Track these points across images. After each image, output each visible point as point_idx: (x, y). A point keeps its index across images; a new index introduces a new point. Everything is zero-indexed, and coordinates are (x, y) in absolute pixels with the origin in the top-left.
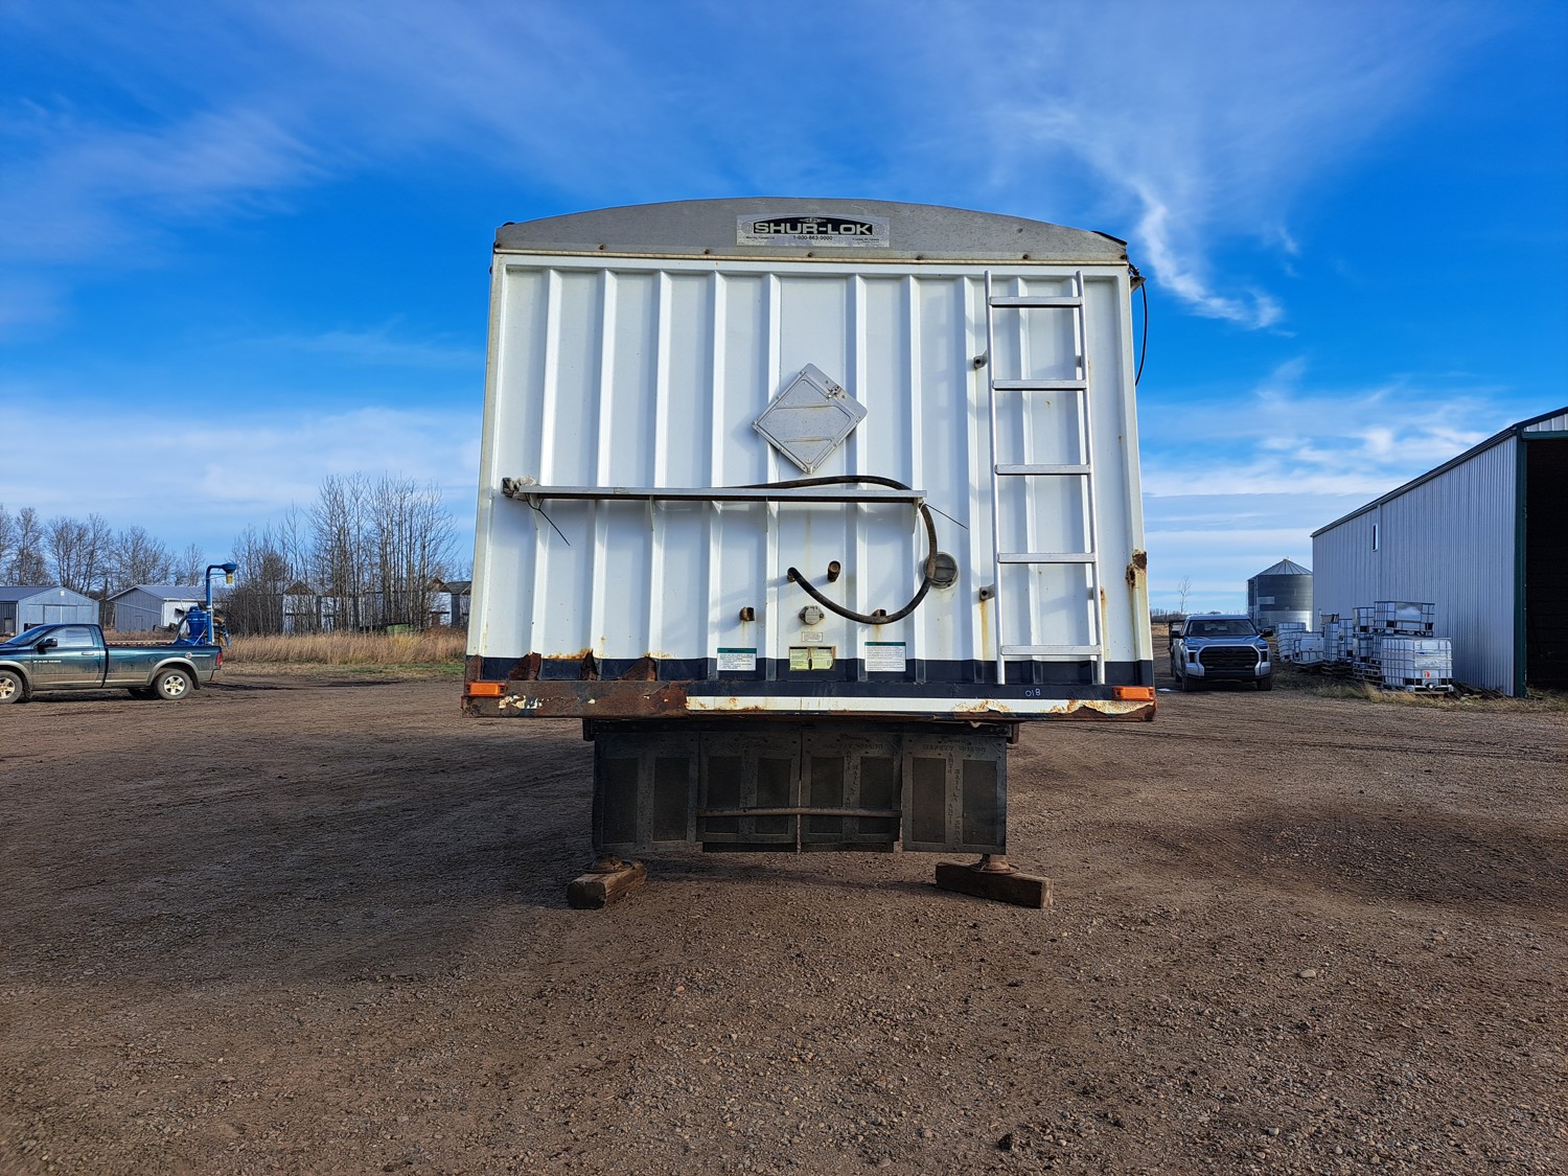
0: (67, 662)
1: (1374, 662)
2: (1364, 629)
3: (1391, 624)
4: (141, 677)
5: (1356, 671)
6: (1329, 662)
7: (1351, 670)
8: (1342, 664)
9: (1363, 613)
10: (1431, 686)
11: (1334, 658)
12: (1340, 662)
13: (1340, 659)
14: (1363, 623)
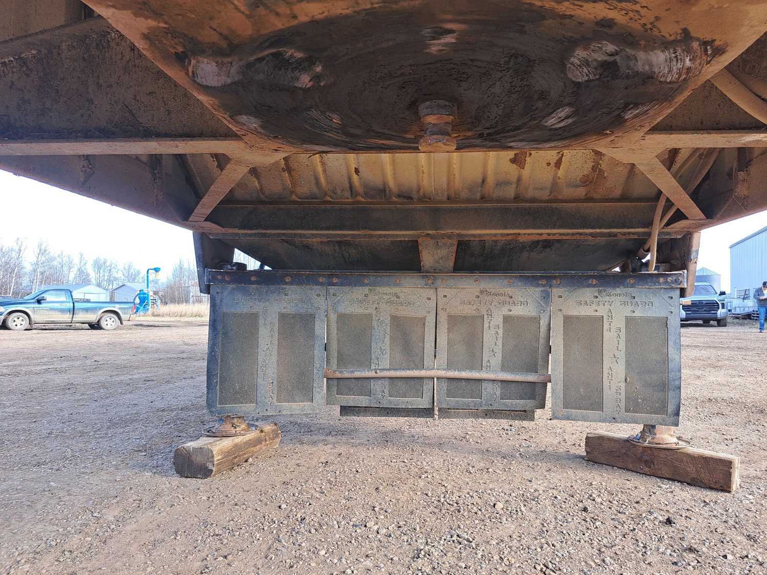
0: (52, 309)
4: (92, 318)
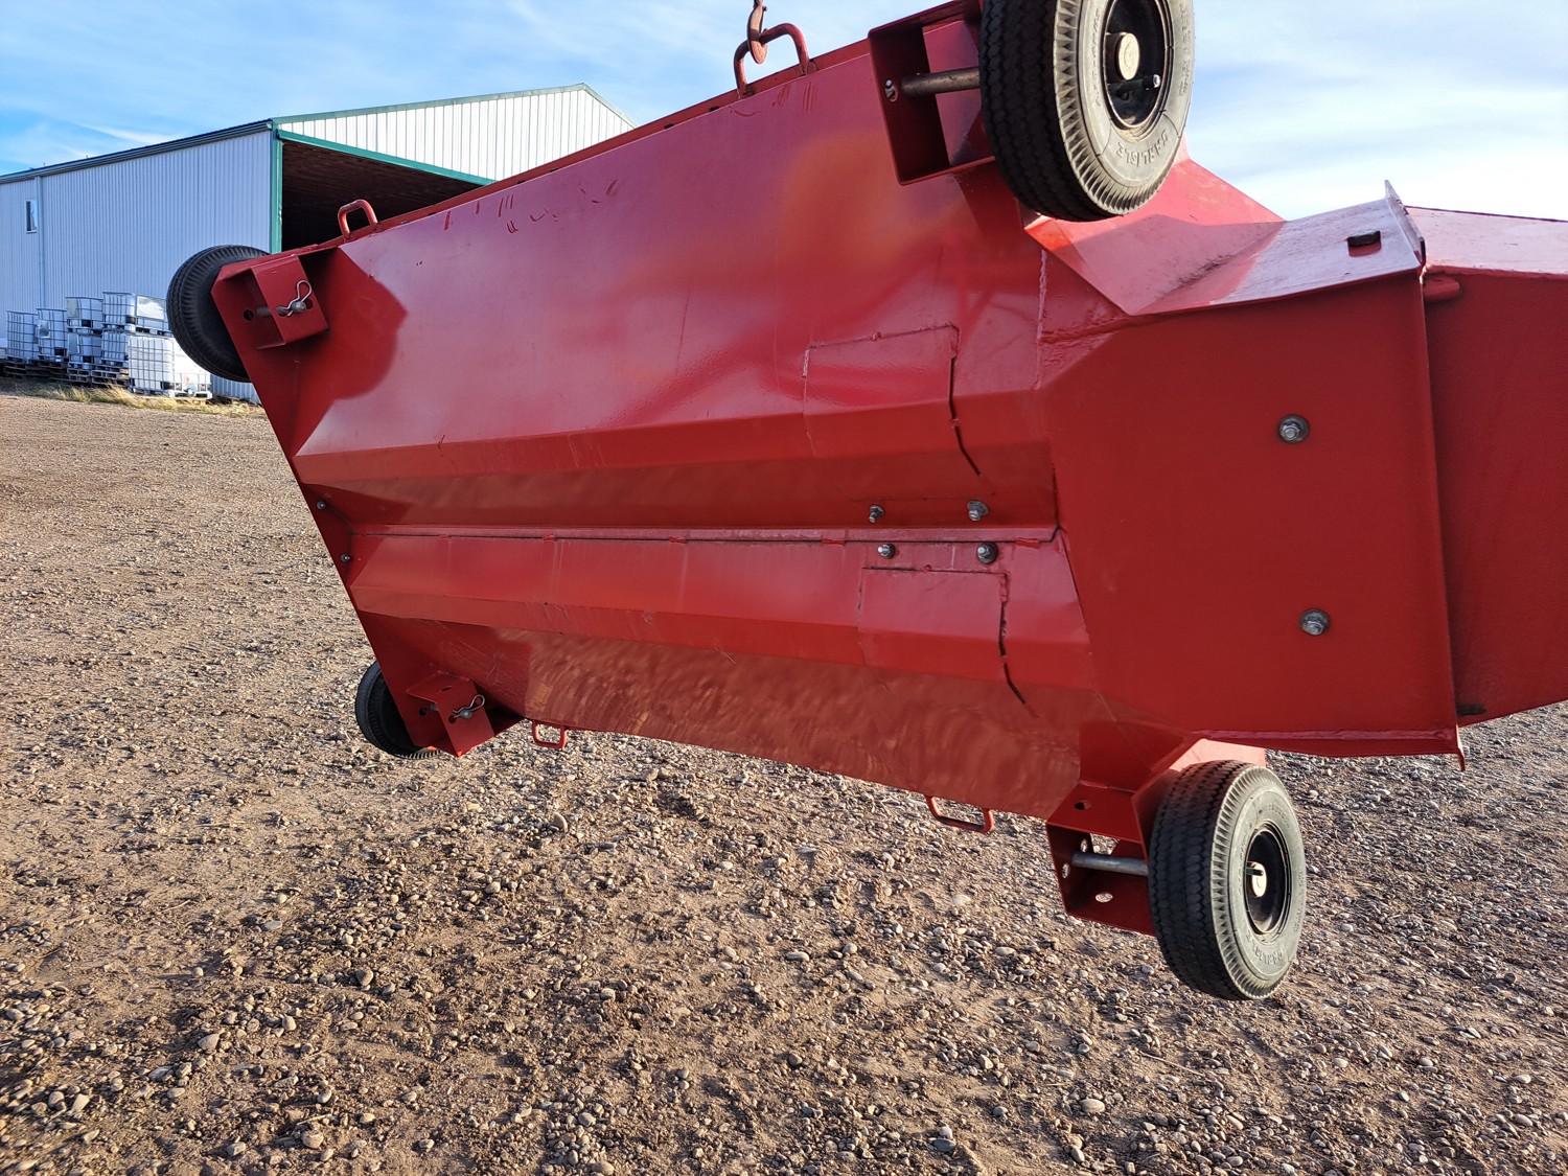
1: (104, 362)
2: (87, 323)
3: (129, 320)
5: (75, 372)
6: (20, 360)
7: (65, 370)
8: (47, 363)
9: (85, 304)
10: (190, 392)
11: (28, 357)
12: (43, 361)
13: (41, 357)
14: (86, 316)
